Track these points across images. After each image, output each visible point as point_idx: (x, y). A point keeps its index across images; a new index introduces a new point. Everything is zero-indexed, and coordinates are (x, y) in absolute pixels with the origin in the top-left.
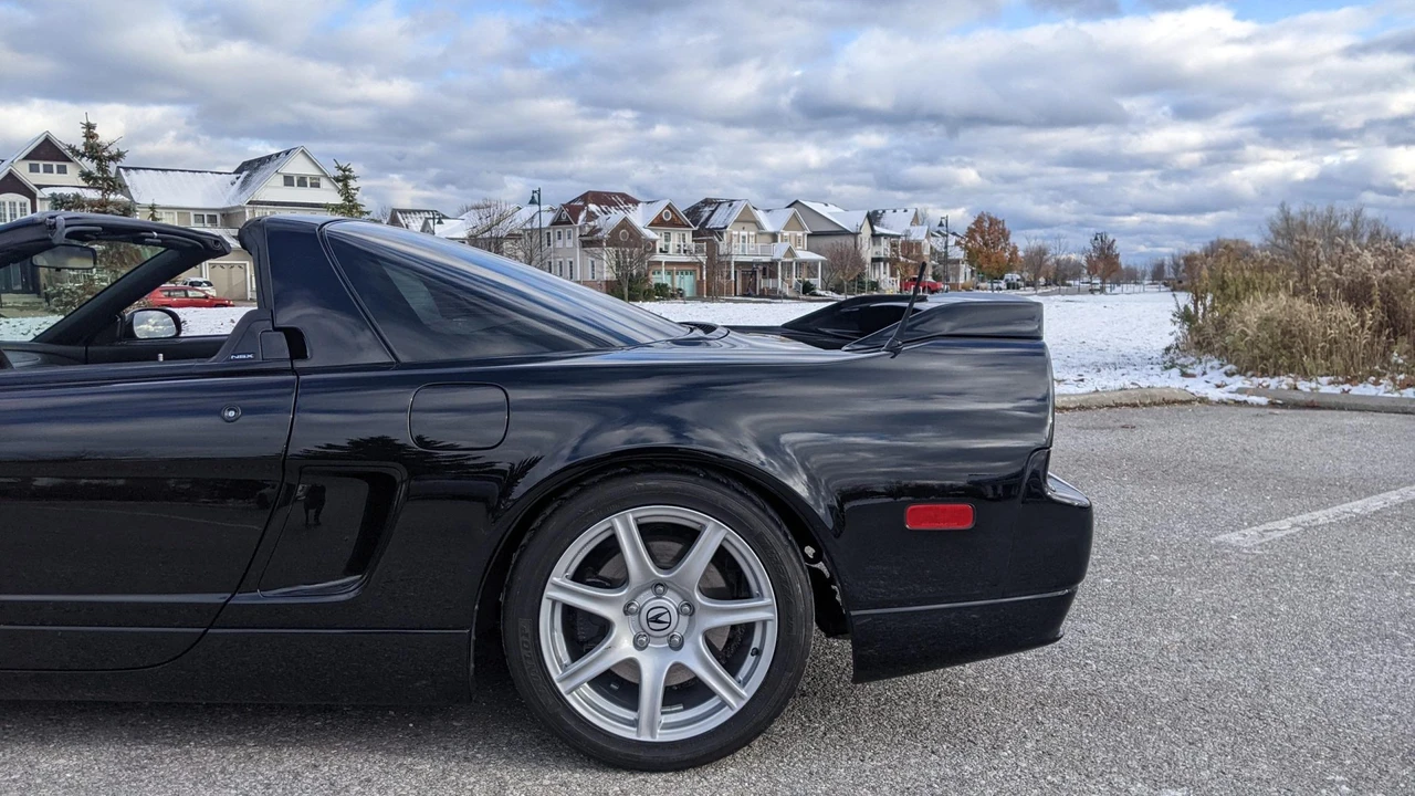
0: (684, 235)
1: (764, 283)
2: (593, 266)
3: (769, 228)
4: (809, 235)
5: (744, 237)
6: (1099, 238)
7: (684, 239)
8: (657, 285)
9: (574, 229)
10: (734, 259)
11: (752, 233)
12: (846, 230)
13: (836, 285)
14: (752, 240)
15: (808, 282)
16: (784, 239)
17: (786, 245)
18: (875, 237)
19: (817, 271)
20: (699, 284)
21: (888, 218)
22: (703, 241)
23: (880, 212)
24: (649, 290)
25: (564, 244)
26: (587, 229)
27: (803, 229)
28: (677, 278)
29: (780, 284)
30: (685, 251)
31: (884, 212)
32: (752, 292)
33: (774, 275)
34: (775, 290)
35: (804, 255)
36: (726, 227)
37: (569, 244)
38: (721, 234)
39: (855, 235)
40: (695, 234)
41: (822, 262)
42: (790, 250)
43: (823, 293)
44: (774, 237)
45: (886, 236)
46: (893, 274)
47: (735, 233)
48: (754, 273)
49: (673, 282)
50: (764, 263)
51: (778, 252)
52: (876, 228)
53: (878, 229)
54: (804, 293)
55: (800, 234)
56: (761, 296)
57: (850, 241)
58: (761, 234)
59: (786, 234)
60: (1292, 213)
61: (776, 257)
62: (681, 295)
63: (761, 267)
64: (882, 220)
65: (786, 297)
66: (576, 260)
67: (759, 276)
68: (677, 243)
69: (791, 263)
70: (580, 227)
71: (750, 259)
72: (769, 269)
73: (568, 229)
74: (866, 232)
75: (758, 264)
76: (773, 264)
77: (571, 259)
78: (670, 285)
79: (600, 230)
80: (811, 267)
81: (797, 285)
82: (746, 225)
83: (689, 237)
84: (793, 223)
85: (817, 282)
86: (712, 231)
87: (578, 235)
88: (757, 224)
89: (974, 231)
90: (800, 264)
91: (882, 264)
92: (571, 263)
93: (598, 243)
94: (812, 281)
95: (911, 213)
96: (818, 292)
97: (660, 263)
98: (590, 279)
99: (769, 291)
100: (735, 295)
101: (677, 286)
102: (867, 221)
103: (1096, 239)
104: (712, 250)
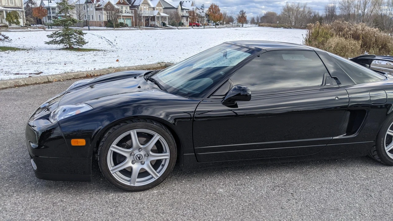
0: (127, 7)
1: (151, 23)
2: (100, 17)
3: (152, 6)
4: (164, 8)
5: (145, 8)
6: (242, 11)
7: (127, 8)
8: (120, 23)
9: (93, 4)
10: (143, 15)
11: (147, 7)
12: (174, 7)
13: (172, 24)
14: (147, 9)
15: (164, 23)
16: (157, 9)
17: (158, 11)
18: (182, 9)
19: (166, 19)
20: (132, 22)
21: (184, 4)
22: (133, 9)
23: (182, 2)
24: (118, 24)
25: (90, 9)
26: (97, 5)
27: (162, 7)
28: (126, 20)
29: (156, 23)
30: (128, 12)
31: (183, 2)
32: (148, 25)
33: (154, 20)
34: (155, 25)
35: (163, 14)
36: (139, 5)
37: (91, 9)
38: (138, 7)
39: (177, 9)
40: (130, 7)
41: (168, 17)
42: (159, 13)
43: (169, 26)
44: (154, 8)
45: (185, 9)
46: (187, 21)
47: (142, 7)
48: (148, 20)
49: (124, 22)
50: (151, 17)
51: (155, 13)
52: (182, 7)
53: (183, 7)
54: (163, 26)
55: (161, 8)
56: (151, 26)
57: (175, 10)
58: (150, 8)
59: (157, 8)
60: (289, 5)
61: (155, 15)
62: (127, 26)
63: (150, 18)
64: (183, 4)
65: (158, 27)
66: (94, 14)
67: (150, 20)
68: (125, 10)
69: (159, 17)
70: (95, 4)
71: (147, 15)
72: (153, 18)
73: (91, 4)
74: (180, 8)
75: (150, 17)
76: (154, 17)
77: (93, 14)
78: (124, 23)
79: (101, 5)
80: (164, 18)
81: (161, 23)
82: (145, 5)
83: (128, 8)
84: (159, 4)
85: (167, 22)
86: (135, 7)
87: (94, 7)
88: (149, 5)
89: (210, 9)
90: (162, 17)
91: (184, 17)
92: (92, 15)
93: (101, 9)
94: (165, 22)
95: (191, 2)
96: (167, 26)
97: (121, 16)
98: (99, 20)
99: (153, 25)
100: (143, 26)
101: (126, 23)
102: (180, 5)
103: (241, 12)
104: (136, 12)
